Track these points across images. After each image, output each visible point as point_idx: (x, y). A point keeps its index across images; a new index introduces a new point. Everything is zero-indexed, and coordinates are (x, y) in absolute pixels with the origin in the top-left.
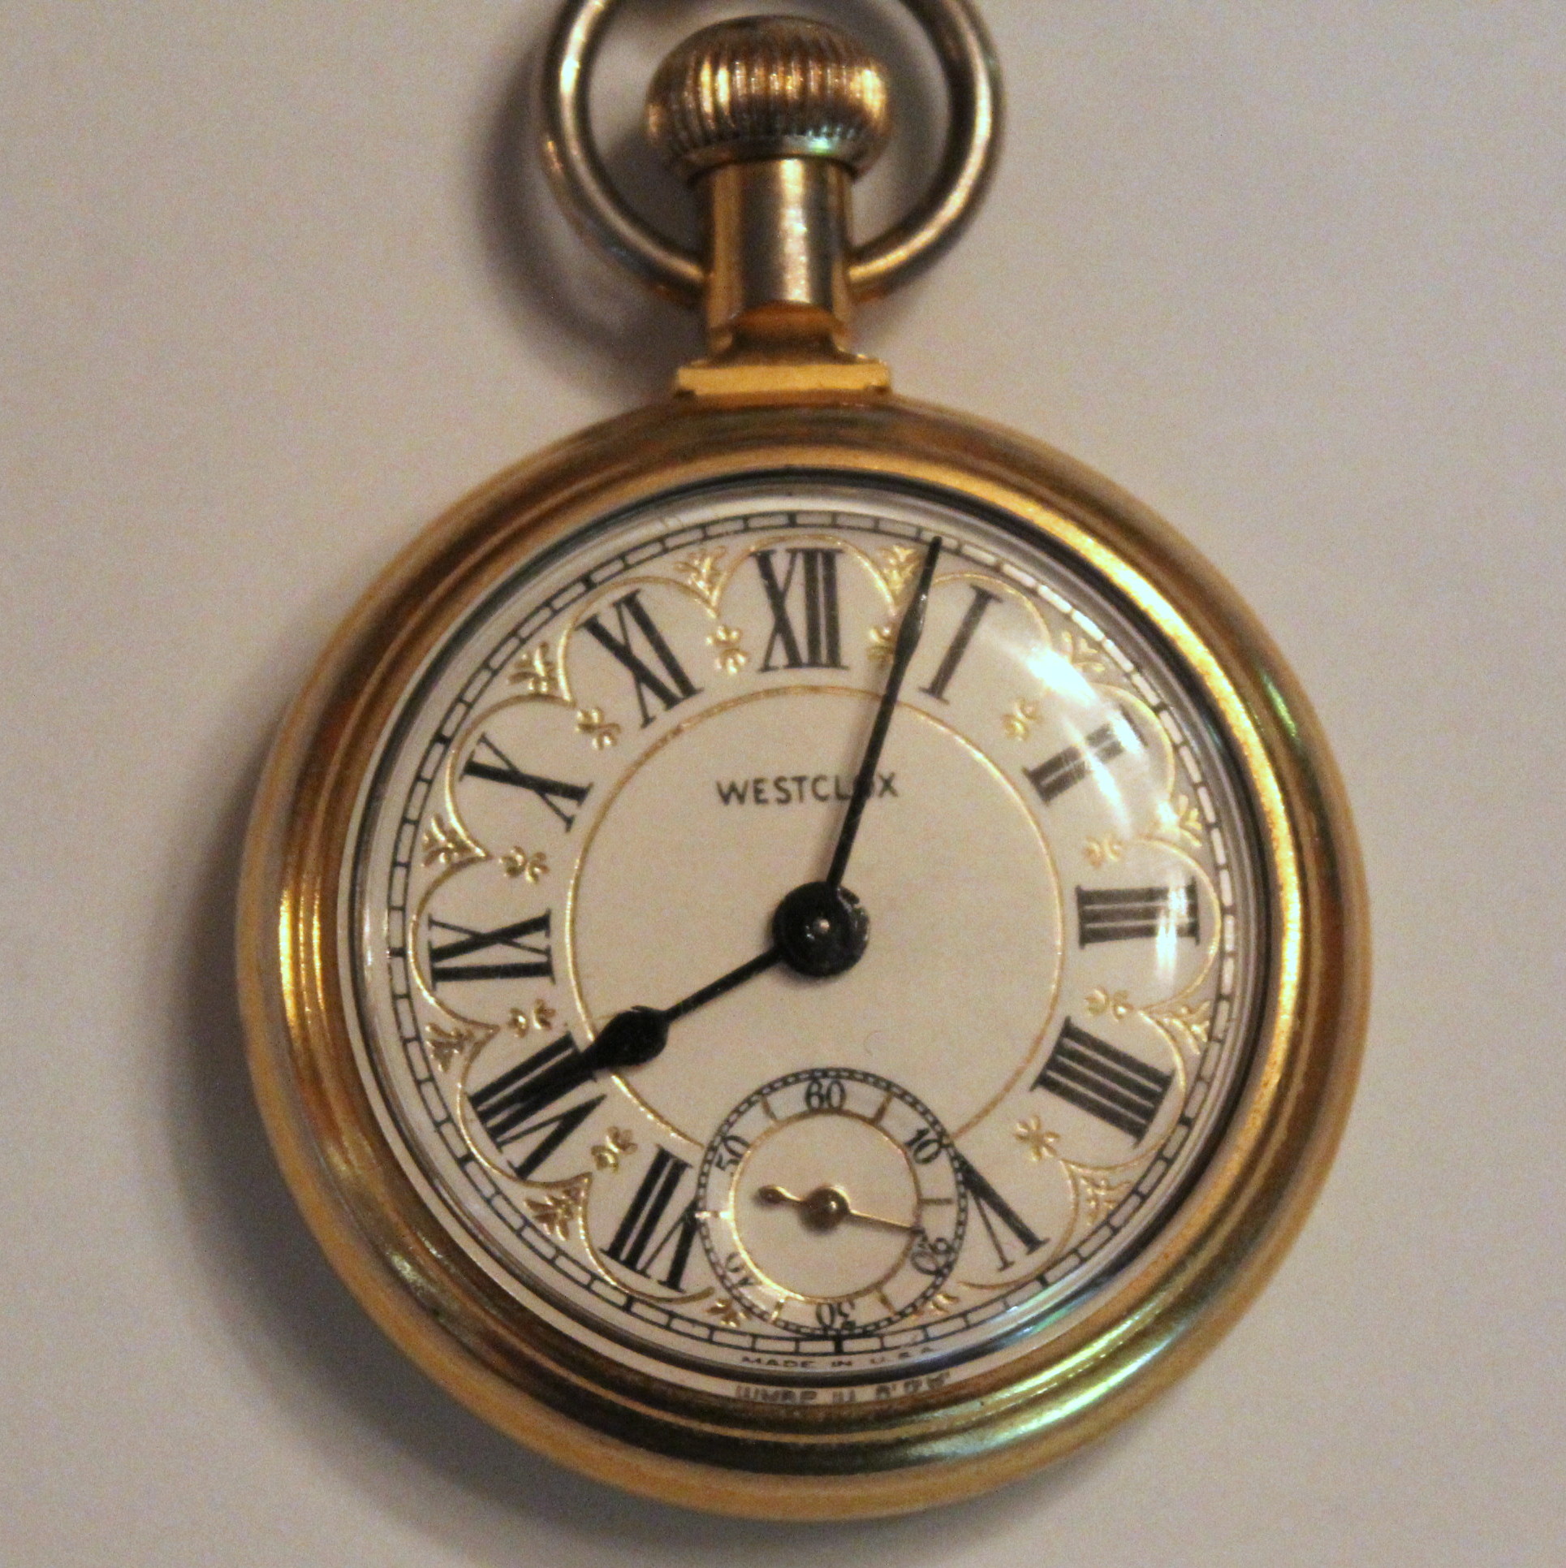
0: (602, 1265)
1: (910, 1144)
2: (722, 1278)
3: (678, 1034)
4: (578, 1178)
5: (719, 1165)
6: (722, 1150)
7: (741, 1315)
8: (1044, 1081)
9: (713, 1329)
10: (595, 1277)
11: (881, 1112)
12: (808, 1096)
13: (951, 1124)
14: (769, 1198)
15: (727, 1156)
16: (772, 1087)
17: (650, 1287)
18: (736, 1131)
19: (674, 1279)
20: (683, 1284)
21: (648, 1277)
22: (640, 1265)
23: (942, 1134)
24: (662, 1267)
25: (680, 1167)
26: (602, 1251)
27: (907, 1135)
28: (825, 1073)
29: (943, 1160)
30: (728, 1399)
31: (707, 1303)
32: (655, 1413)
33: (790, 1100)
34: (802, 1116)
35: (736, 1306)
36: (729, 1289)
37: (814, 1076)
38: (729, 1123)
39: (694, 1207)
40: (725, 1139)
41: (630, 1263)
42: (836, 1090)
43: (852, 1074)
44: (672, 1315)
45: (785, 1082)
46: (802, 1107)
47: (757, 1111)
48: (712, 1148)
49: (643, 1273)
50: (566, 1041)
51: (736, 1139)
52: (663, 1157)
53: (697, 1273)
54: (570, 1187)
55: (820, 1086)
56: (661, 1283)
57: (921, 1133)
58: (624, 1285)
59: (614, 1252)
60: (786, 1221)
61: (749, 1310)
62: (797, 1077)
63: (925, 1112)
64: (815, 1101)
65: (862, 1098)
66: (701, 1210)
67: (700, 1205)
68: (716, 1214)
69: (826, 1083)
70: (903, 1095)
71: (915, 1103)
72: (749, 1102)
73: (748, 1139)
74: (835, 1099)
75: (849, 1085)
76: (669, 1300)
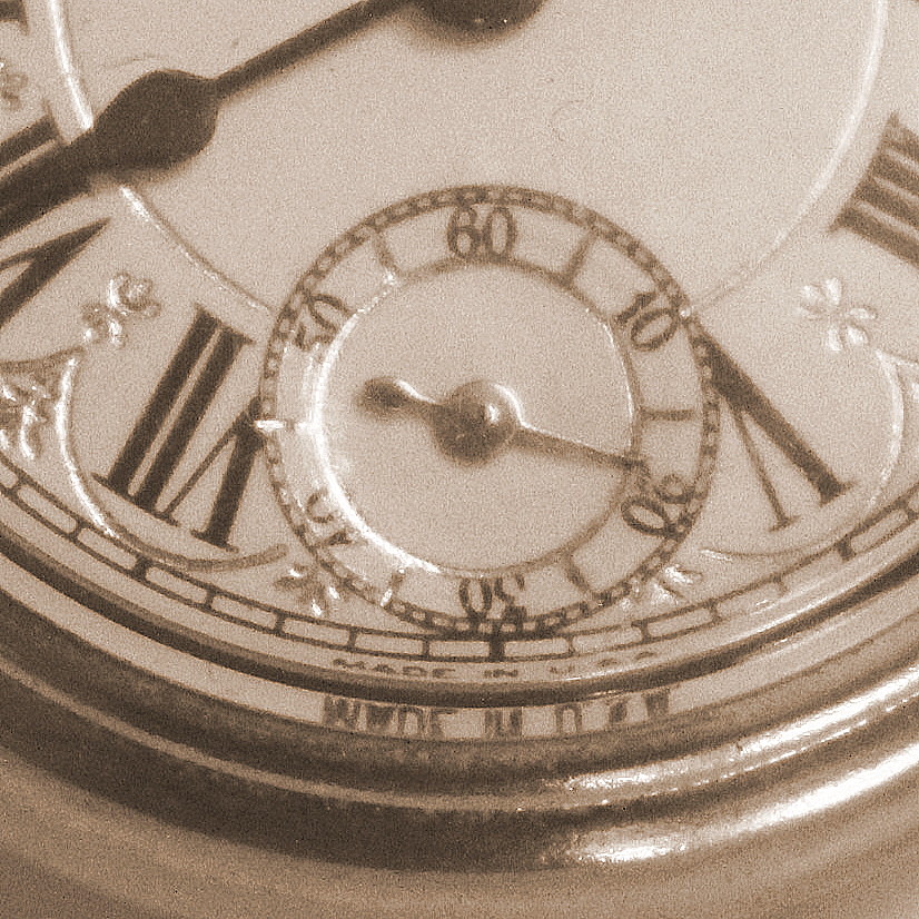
0: (96, 501)
1: (623, 318)
2: (300, 532)
3: (235, 121)
4: (58, 358)
5: (299, 341)
6: (305, 318)
7: (332, 593)
8: (850, 219)
9: (282, 615)
10: (83, 523)
11: (578, 260)
12: (453, 235)
13: (691, 287)
14: (382, 399)
15: (313, 329)
16: (391, 216)
17: (178, 541)
18: (326, 287)
19: (218, 529)
20: (233, 540)
21: (174, 523)
22: (162, 503)
23: (678, 300)
24: (198, 509)
25: (231, 344)
26: (96, 477)
27: (617, 303)
28: (482, 194)
29: (680, 343)
30: (307, 727)
31: (272, 571)
32: (181, 752)
33: (422, 239)
34: (440, 268)
35: (324, 576)
36: (312, 550)
37: (464, 198)
38: (316, 272)
39: (255, 409)
40: (311, 300)
41: (145, 500)
42: (499, 225)
43: (528, 199)
44: (213, 591)
45: (414, 208)
46: (441, 251)
47: (364, 255)
48: (288, 313)
49: (166, 516)
50: (44, 130)
51: (328, 299)
52: (204, 325)
53: (256, 521)
54: (45, 370)
55: (474, 216)
56: (196, 534)
57: (643, 299)
58: (132, 537)
59: (117, 480)
60: (411, 439)
61: (346, 584)
62: (435, 201)
63: (650, 265)
64: (464, 243)
65: (544, 238)
66: (267, 417)
67: (267, 408)
68: (291, 425)
69: (483, 210)
70: (613, 234)
71: (632, 249)
72: (354, 239)
73: (349, 300)
74: (499, 241)
75: (524, 217)
76: (207, 565)
